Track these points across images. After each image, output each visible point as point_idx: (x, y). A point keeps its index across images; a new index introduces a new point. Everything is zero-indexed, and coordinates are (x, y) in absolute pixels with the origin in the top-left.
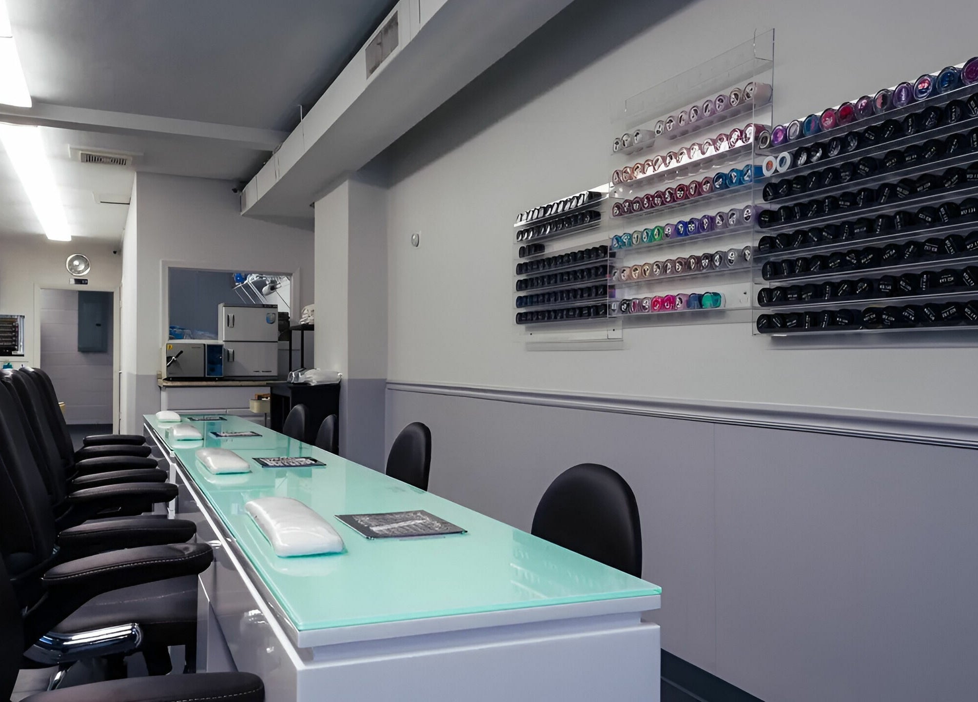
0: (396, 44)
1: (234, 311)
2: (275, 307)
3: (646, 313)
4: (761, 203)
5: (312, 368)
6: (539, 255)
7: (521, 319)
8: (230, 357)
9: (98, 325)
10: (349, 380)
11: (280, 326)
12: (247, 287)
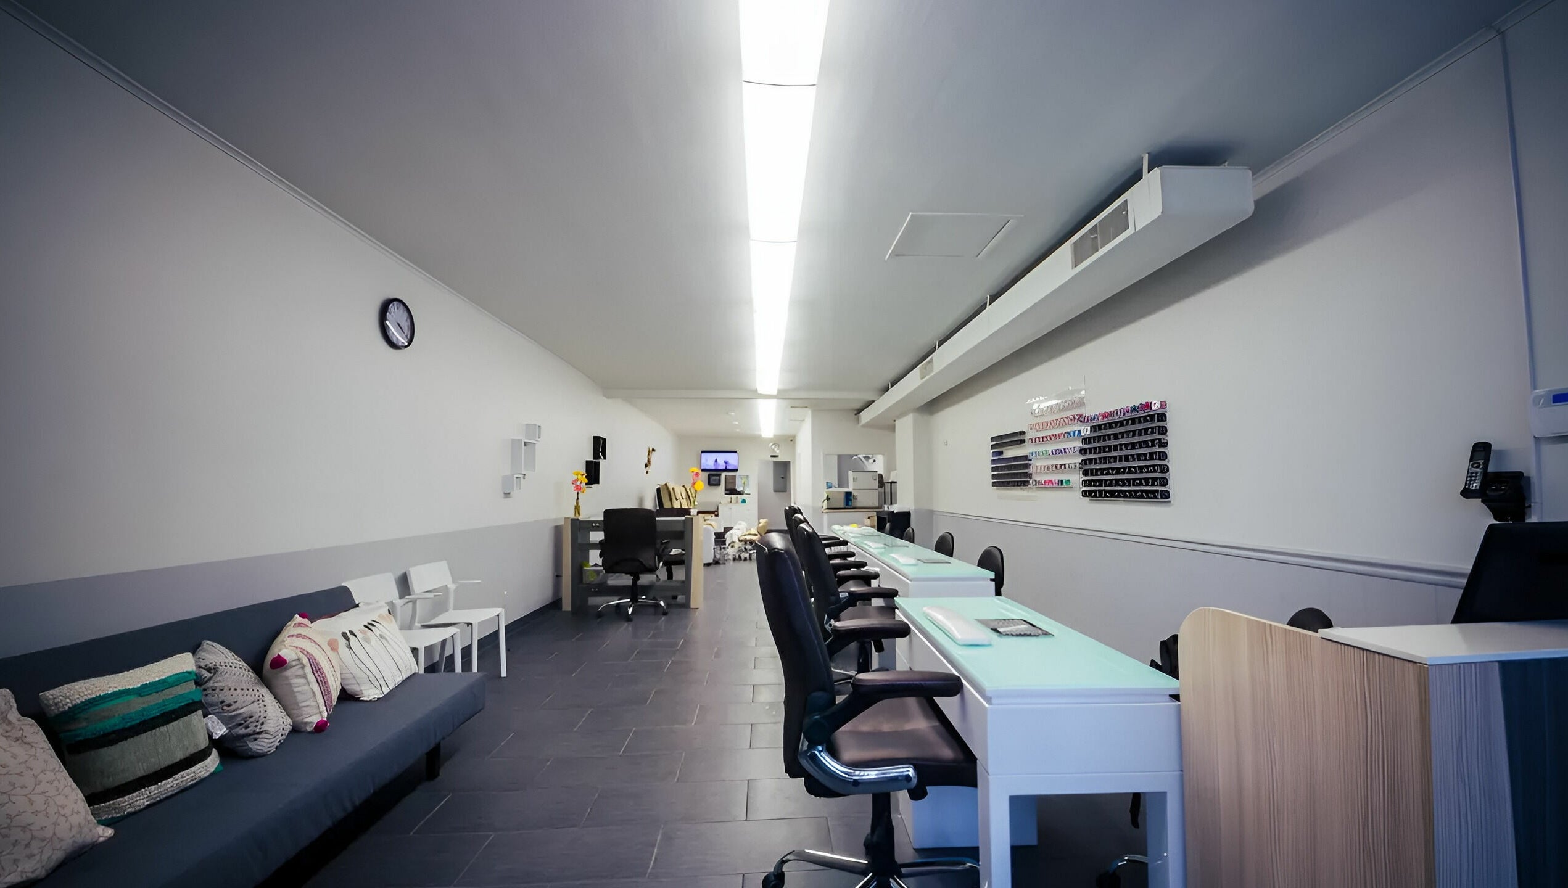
0: (932, 371)
1: (857, 475)
2: (877, 472)
3: (1042, 486)
4: (1081, 445)
5: (896, 504)
6: (1001, 457)
7: (994, 484)
8: (855, 498)
9: (783, 478)
10: (915, 509)
11: (879, 481)
12: (859, 458)
